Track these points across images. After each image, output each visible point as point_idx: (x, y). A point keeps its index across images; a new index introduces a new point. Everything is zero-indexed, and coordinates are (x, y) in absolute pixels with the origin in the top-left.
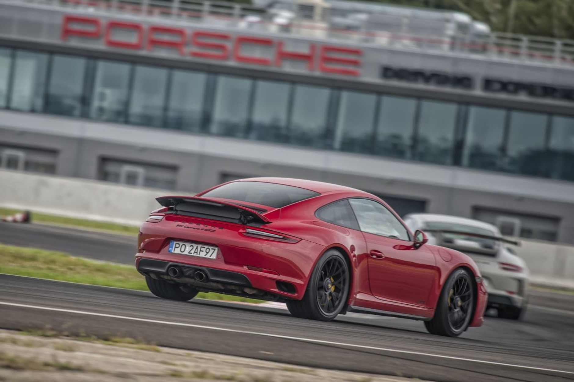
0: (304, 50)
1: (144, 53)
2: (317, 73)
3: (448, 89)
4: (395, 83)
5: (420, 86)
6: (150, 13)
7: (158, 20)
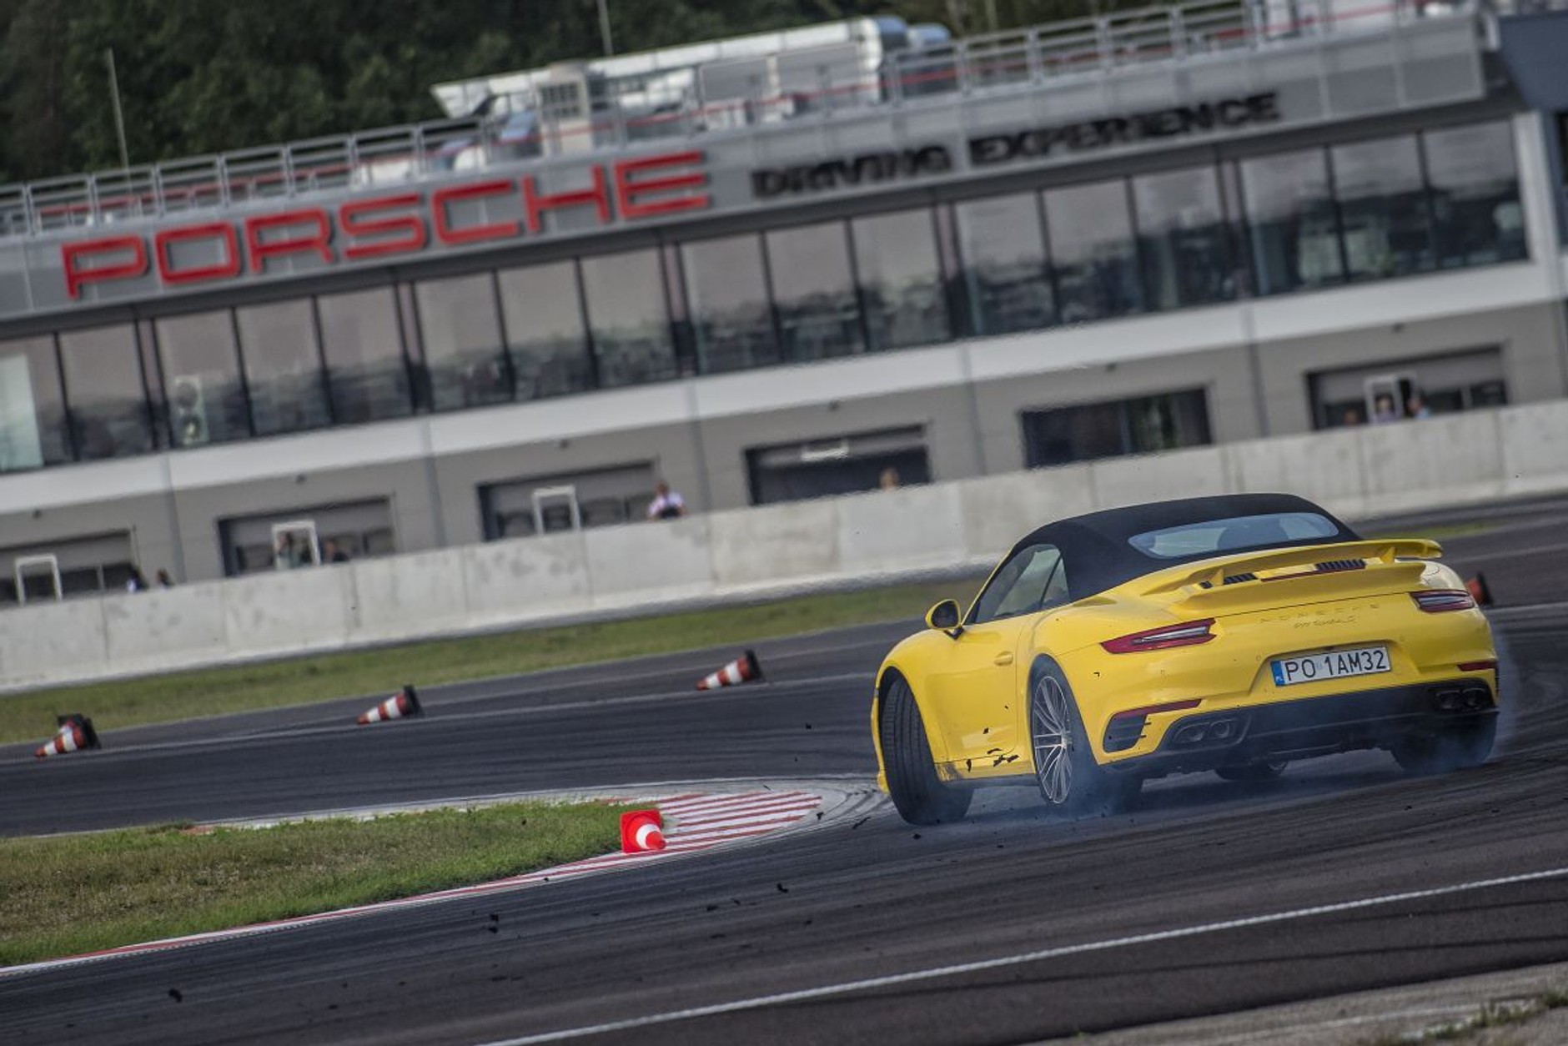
0: (583, 182)
1: (250, 278)
2: (621, 224)
3: (901, 182)
4: (787, 200)
5: (843, 190)
6: (238, 191)
7: (257, 205)
